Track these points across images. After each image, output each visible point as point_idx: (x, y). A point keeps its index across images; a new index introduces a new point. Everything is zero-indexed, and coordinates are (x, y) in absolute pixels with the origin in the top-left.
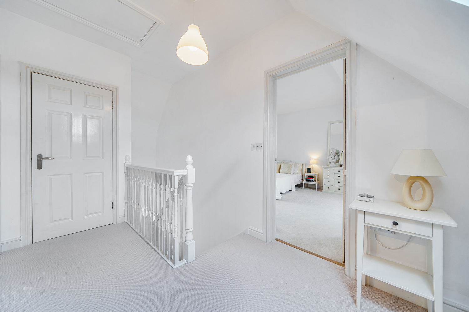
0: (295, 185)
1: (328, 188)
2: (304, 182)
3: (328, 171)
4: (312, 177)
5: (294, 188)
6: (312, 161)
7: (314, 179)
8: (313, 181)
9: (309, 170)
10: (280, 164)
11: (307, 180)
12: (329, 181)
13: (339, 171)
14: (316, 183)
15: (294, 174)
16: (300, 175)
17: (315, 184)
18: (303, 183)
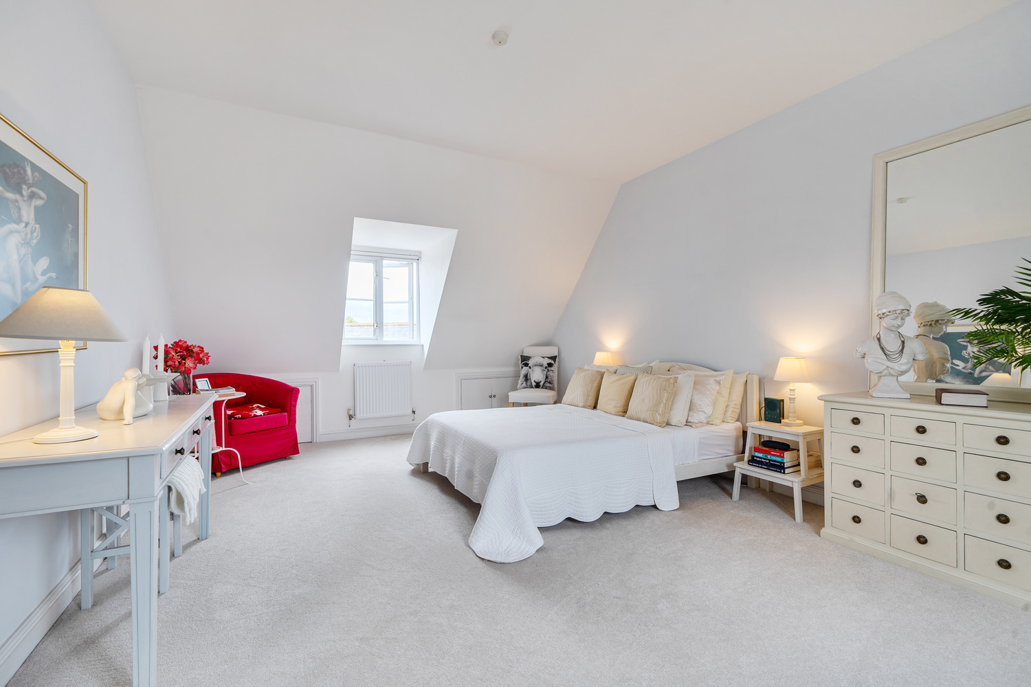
0: (681, 484)
1: (856, 520)
2: (742, 468)
3: (856, 421)
4: (784, 447)
5: (669, 500)
6: (785, 367)
7: (788, 458)
8: (780, 468)
9: (773, 410)
10: (633, 378)
11: (753, 461)
12: (857, 484)
13: (921, 430)
14: (793, 482)
15: (688, 423)
16: (732, 428)
17: (789, 484)
18: (734, 472)
